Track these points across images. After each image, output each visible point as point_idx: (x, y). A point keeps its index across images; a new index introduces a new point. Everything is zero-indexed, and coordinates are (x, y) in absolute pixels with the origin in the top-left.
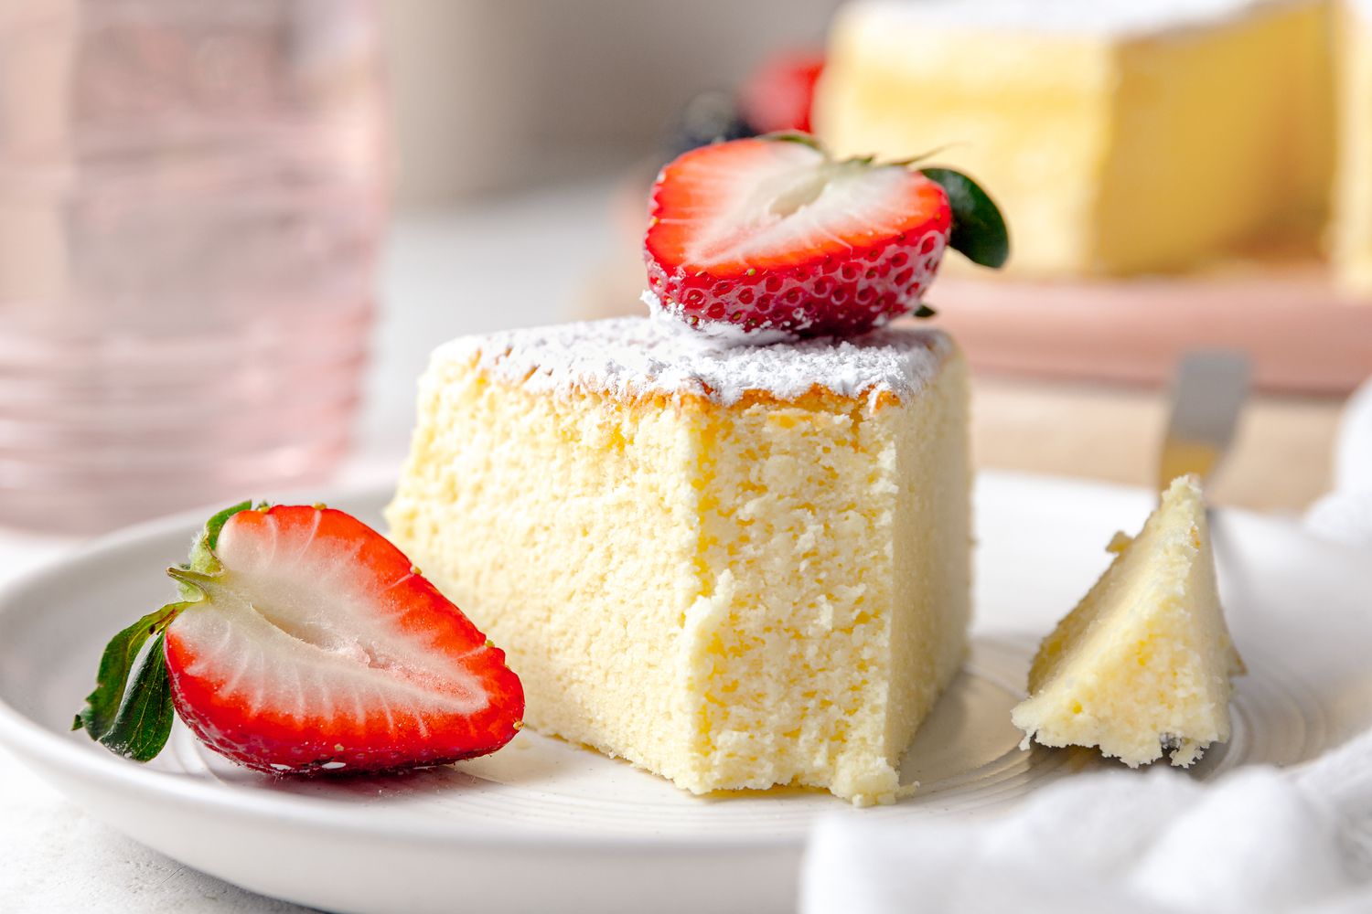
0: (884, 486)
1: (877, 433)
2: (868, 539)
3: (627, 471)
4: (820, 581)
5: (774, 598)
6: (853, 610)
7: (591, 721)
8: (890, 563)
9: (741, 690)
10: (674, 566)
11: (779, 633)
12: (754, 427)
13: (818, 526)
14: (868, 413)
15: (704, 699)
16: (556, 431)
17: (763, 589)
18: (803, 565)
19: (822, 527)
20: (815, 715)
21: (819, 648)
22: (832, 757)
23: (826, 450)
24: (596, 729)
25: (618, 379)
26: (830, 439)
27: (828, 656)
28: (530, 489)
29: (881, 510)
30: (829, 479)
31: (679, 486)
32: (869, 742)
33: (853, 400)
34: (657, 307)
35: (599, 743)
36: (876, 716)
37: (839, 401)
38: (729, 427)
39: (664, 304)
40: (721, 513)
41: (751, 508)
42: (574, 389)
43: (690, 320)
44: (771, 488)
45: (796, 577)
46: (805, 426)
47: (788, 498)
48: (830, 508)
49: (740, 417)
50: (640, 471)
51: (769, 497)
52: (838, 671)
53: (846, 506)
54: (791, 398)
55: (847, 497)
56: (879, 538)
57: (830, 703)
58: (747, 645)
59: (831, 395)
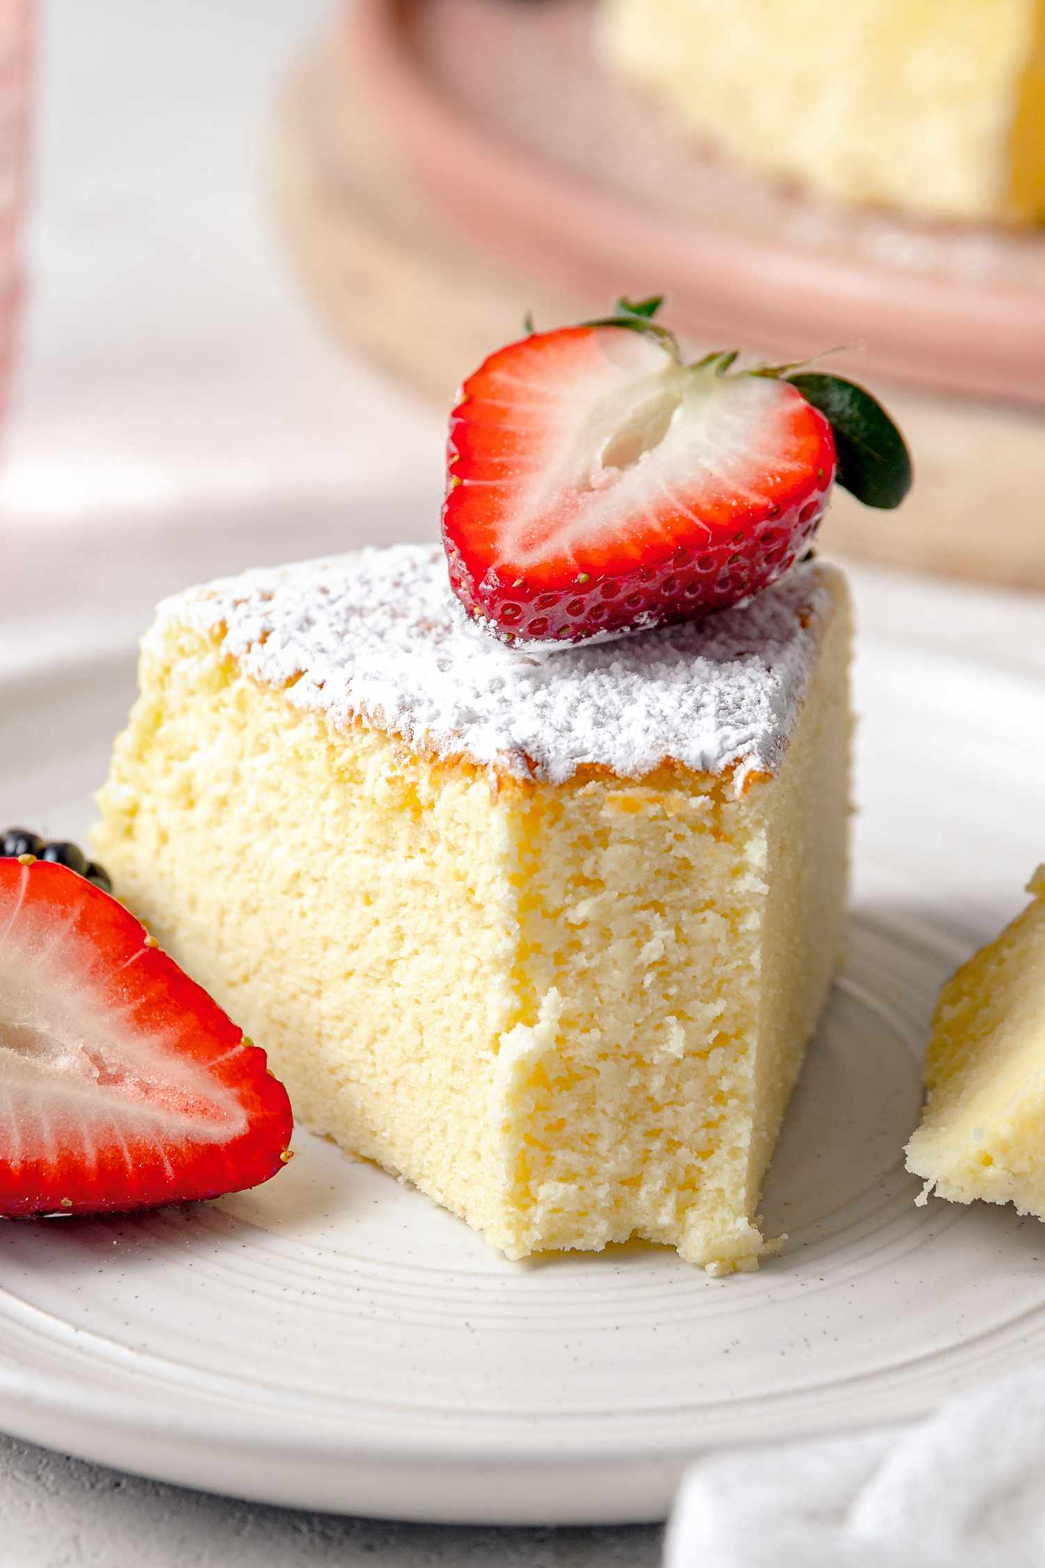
0: (751, 884)
1: (744, 818)
2: (731, 946)
3: (424, 841)
4: (667, 997)
5: (611, 1018)
6: (709, 1031)
7: (374, 1134)
8: (758, 972)
9: (567, 1131)
10: (486, 976)
11: (617, 1061)
12: (589, 810)
13: (668, 933)
14: (733, 792)
15: (523, 1145)
16: (331, 768)
17: (598, 1008)
18: (649, 979)
19: (673, 933)
20: (660, 1160)
21: (667, 1078)
22: (680, 1211)
23: (680, 838)
24: (381, 1145)
25: (413, 721)
26: (684, 826)
27: (677, 1086)
28: (294, 825)
29: (747, 910)
30: (681, 873)
31: (493, 881)
32: (728, 1195)
33: (715, 777)
34: (461, 616)
35: (385, 1161)
36: (736, 1163)
37: (697, 778)
38: (558, 812)
39: (471, 614)
40: (545, 914)
41: (583, 910)
42: (354, 718)
43: (504, 638)
44: (610, 884)
45: (638, 994)
46: (653, 810)
47: (630, 898)
48: (683, 907)
49: (573, 798)
50: (441, 849)
51: (608, 895)
52: (690, 1106)
53: (703, 905)
54: (637, 775)
55: (705, 895)
56: (744, 944)
57: (680, 1144)
58: (576, 1075)
59: (686, 771)
